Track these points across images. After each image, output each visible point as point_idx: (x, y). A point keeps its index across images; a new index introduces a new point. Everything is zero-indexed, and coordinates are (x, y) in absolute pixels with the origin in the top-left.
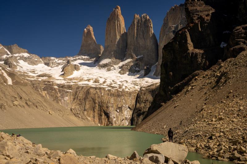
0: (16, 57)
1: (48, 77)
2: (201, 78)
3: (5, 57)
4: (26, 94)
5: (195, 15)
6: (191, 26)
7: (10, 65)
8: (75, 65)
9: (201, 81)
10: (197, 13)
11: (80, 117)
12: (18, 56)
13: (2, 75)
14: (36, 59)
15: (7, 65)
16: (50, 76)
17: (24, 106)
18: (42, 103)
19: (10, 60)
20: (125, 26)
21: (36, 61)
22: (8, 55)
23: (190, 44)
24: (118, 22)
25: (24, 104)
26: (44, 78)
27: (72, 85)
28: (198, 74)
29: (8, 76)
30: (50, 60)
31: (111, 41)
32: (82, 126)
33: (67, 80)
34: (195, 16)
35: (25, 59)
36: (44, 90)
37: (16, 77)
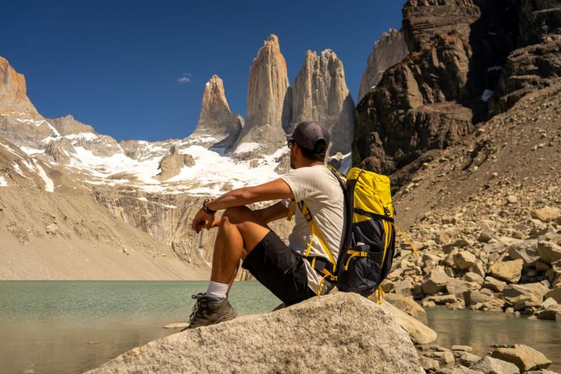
0: (70, 141)
1: (128, 179)
2: (435, 165)
3: (48, 140)
4: (78, 211)
5: (425, 34)
6: (414, 57)
7: (57, 155)
8: (185, 155)
9: (434, 169)
10: (428, 30)
11: (190, 260)
12: (74, 139)
13: (36, 173)
14: (110, 145)
15: (50, 156)
16: (134, 178)
17: (68, 236)
18: (111, 231)
19: (56, 147)
20: (288, 76)
21: (109, 149)
22: (55, 136)
23: (413, 96)
24: (274, 67)
25: (71, 231)
26: (122, 182)
27: (175, 195)
28: (430, 158)
29: (47, 175)
30: (135, 147)
31: (259, 105)
32: (193, 279)
33: (167, 185)
34: (423, 36)
35: (87, 145)
36: (118, 204)
37: (62, 178)
